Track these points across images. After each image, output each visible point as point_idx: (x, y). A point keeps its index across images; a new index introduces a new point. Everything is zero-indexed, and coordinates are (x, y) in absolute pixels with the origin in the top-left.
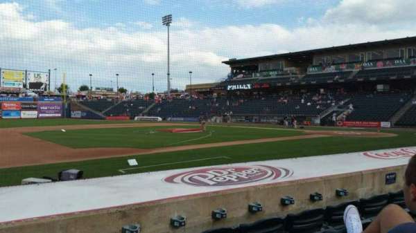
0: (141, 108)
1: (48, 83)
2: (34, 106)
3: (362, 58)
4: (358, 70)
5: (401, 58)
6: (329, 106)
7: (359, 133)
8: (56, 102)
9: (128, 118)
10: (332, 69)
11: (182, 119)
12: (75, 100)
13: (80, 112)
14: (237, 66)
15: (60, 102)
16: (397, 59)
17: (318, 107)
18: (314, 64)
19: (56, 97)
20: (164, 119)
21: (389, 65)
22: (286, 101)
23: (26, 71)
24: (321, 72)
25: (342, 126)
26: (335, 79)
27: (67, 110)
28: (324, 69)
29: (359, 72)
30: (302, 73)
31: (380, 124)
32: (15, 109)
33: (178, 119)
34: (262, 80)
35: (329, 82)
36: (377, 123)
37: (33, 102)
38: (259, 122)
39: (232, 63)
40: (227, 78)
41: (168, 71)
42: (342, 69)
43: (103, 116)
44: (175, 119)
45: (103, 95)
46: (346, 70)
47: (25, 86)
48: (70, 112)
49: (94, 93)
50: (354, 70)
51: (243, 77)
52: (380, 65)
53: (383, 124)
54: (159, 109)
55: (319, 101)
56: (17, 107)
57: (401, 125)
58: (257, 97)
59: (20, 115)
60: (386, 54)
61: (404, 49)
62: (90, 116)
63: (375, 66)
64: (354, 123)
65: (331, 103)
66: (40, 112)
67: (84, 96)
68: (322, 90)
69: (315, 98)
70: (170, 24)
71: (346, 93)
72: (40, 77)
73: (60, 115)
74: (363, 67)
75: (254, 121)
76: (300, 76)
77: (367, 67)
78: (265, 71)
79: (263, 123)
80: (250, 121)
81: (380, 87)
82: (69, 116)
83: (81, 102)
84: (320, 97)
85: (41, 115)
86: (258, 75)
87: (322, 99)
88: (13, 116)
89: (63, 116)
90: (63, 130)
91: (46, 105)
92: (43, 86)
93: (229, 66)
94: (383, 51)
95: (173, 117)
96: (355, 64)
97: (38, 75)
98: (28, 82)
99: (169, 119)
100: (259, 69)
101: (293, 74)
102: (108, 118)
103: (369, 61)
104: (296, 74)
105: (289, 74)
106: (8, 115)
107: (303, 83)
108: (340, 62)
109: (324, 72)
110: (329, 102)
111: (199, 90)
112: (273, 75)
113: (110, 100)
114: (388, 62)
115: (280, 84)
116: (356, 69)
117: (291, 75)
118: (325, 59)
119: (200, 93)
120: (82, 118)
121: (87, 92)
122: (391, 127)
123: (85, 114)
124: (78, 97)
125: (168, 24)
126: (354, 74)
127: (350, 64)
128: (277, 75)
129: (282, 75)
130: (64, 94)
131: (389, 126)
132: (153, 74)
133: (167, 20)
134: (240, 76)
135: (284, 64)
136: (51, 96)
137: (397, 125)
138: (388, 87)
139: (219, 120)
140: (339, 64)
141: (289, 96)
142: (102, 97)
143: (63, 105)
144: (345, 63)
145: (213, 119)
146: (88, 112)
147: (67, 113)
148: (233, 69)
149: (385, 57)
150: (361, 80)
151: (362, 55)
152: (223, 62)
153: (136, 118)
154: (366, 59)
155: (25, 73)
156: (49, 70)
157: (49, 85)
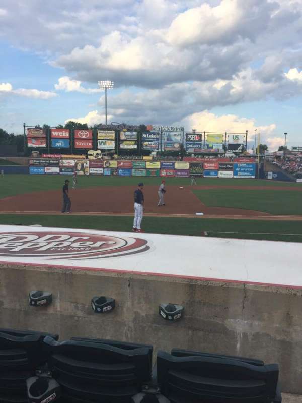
1: (245, 144)
2: (230, 167)
13: (271, 173)
15: (254, 163)
19: (251, 158)
23: (226, 133)
27: (260, 170)
32: (214, 169)
37: (229, 162)
47: (224, 148)
49: (290, 153)
56: (216, 168)
59: (218, 174)
62: (281, 178)
66: (235, 173)
67: (279, 157)
72: (238, 139)
73: (253, 177)
85: (235, 176)
88: (213, 175)
89: (256, 178)
92: (240, 148)
97: (236, 136)
98: (227, 144)
106: (208, 174)
120: (273, 179)
121: (282, 152)
130: (259, 155)
136: (248, 157)
143: (257, 165)
146: (279, 173)
147: (260, 173)
155: (224, 134)
156: (247, 131)
157: (246, 146)
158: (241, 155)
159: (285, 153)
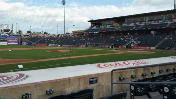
0: (52, 41)
1: (12, 30)
2: (5, 40)
3: (146, 20)
4: (143, 25)
5: (162, 20)
6: (130, 40)
7: (138, 52)
8: (15, 38)
9: (46, 45)
10: (133, 24)
11: (69, 46)
12: (24, 37)
13: (26, 42)
14: (94, 23)
15: (17, 38)
16: (160, 20)
17: (126, 41)
18: (126, 22)
19: (16, 36)
20: (61, 46)
21: (157, 23)
22: (113, 38)
23: (2, 24)
24: (128, 26)
25: (134, 48)
26: (134, 28)
27: (20, 41)
28: (129, 24)
29: (144, 26)
30: (120, 26)
31: (150, 48)
33: (67, 46)
34: (103, 29)
35: (131, 30)
36: (149, 47)
37: (5, 38)
38: (101, 47)
39: (91, 21)
40: (89, 28)
41: (64, 25)
42: (137, 24)
43: (35, 44)
44: (66, 45)
45: (36, 35)
46: (138, 25)
47: (1, 31)
48: (22, 42)
49: (33, 34)
50: (142, 25)
51: (96, 28)
52: (153, 23)
53: (152, 48)
54: (60, 41)
55: (127, 38)
57: (159, 48)
58: (102, 36)
60: (155, 18)
61: (163, 16)
62: (30, 44)
63: (151, 23)
64: (140, 47)
65: (131, 39)
66: (8, 42)
67: (28, 36)
68: (128, 33)
69: (125, 37)
70: (65, 4)
71: (138, 35)
72: (8, 27)
73: (17, 44)
74: (146, 23)
75: (99, 46)
76: (119, 27)
77: (147, 23)
78: (105, 25)
79: (102, 47)
80: (97, 46)
81: (152, 32)
82: (21, 44)
83: (26, 38)
84: (127, 36)
85: (9, 44)
86: (102, 27)
87: (128, 37)
89: (19, 44)
90: (10, 51)
91: (11, 39)
92: (10, 31)
93: (90, 23)
94: (154, 17)
95: (65, 44)
96: (142, 22)
97: (7, 26)
98: (3, 29)
99: (63, 45)
100: (103, 25)
101: (116, 26)
102: (37, 45)
103: (148, 21)
104: (117, 26)
105: (115, 26)
107: (121, 30)
108: (136, 21)
109: (129, 25)
110: (131, 38)
111: (78, 33)
112: (108, 26)
113: (39, 37)
114: (156, 21)
115: (111, 31)
116: (143, 24)
117: (116, 27)
118: (130, 20)
119: (78, 34)
120: (27, 45)
121: (29, 34)
122: (155, 49)
123: (28, 43)
124: (25, 36)
125: (64, 4)
126: (141, 26)
127: (140, 22)
128: (110, 27)
129: (112, 27)
130: (19, 35)
131: (154, 49)
132: (58, 26)
133: (64, 3)
134: (95, 27)
135: (113, 22)
136: (14, 35)
137: (158, 48)
138: (156, 32)
139: (84, 46)
140: (136, 22)
141: (115, 36)
142: (36, 36)
143: (19, 39)
144: (138, 22)
145: (82, 46)
146: (29, 42)
147: (20, 43)
148: (92, 24)
149: (155, 19)
150: (144, 29)
151: (146, 18)
152: (88, 21)
153: (49, 45)
154: (147, 20)
155: (1, 25)
156: (13, 24)
157: (13, 30)
158: (10, 34)
159: (30, 34)
